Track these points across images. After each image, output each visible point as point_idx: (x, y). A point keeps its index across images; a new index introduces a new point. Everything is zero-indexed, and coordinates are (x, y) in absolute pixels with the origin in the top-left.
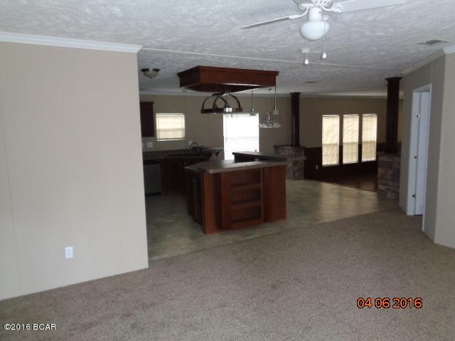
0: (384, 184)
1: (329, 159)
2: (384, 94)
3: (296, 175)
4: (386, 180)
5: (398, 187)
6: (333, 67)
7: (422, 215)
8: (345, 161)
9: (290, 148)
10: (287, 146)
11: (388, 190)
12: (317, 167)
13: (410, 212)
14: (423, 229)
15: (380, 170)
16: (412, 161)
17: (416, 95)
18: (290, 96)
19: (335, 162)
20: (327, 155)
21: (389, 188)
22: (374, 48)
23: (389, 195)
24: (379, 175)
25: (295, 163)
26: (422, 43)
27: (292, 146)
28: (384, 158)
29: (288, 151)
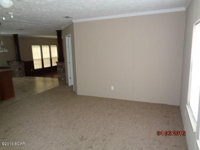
0: (60, 75)
1: (37, 66)
2: (56, 37)
3: (21, 75)
4: (61, 73)
5: (65, 76)
6: (29, 23)
7: (73, 85)
8: (45, 66)
9: (16, 62)
10: (14, 61)
11: (62, 77)
12: (32, 70)
13: (70, 85)
14: (74, 90)
15: (58, 69)
16: (68, 64)
17: (67, 38)
18: (13, 36)
19: (40, 67)
20: (36, 64)
21: (62, 76)
22: (45, 17)
23: (63, 79)
24: (58, 71)
25: (20, 69)
26: (63, 17)
27: (17, 61)
28: (59, 64)
29: (15, 63)
